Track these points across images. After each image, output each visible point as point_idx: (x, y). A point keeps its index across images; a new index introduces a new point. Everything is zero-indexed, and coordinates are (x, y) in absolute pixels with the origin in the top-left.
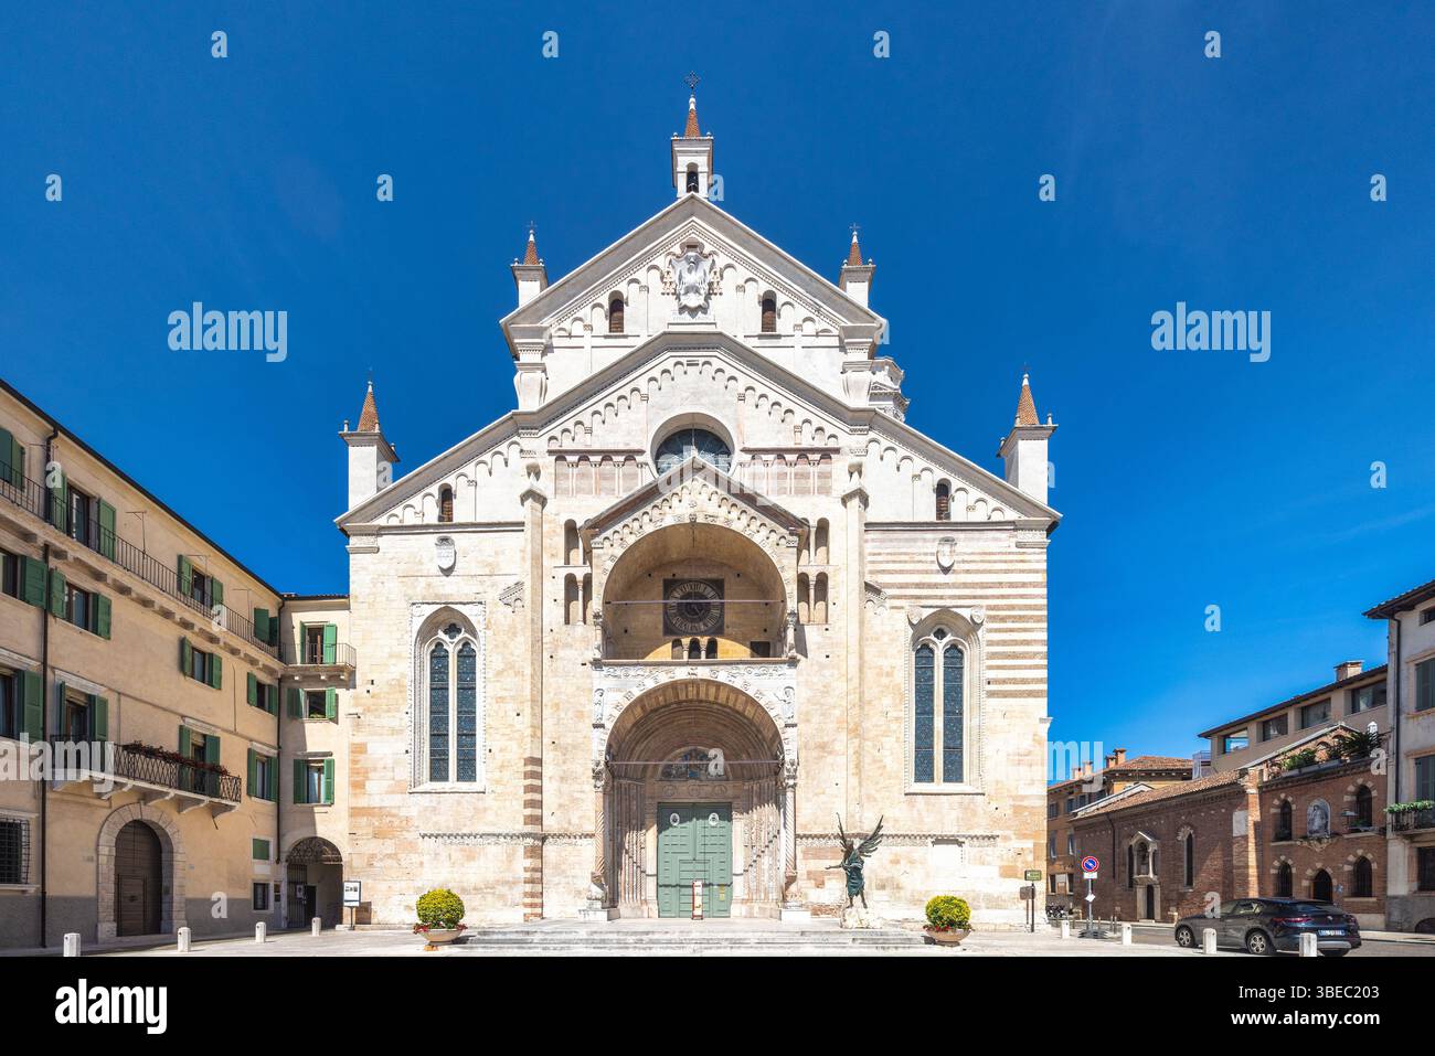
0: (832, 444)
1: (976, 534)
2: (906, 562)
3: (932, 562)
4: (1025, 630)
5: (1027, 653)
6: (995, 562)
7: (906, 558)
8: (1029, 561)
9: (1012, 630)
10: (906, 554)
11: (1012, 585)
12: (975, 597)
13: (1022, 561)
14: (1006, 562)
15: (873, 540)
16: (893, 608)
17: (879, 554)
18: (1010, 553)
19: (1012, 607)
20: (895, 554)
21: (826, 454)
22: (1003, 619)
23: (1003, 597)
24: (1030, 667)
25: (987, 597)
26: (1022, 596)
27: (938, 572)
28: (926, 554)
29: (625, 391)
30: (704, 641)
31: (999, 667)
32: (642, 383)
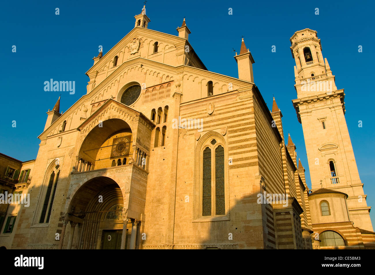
0: (172, 79)
1: (223, 99)
2: (195, 115)
3: (206, 113)
4: (246, 134)
5: (248, 145)
6: (231, 107)
7: (196, 114)
8: (246, 104)
9: (240, 135)
10: (195, 112)
11: (239, 116)
12: (223, 124)
13: (243, 105)
14: (235, 107)
15: (184, 110)
16: (190, 135)
17: (186, 114)
18: (237, 103)
19: (240, 125)
20: (191, 113)
21: (169, 83)
22: (236, 131)
23: (235, 121)
24: (249, 151)
25: (228, 123)
26: (243, 120)
27: (208, 116)
28: (203, 110)
29: (114, 82)
30: (122, 159)
31: (234, 154)
32: (118, 78)
